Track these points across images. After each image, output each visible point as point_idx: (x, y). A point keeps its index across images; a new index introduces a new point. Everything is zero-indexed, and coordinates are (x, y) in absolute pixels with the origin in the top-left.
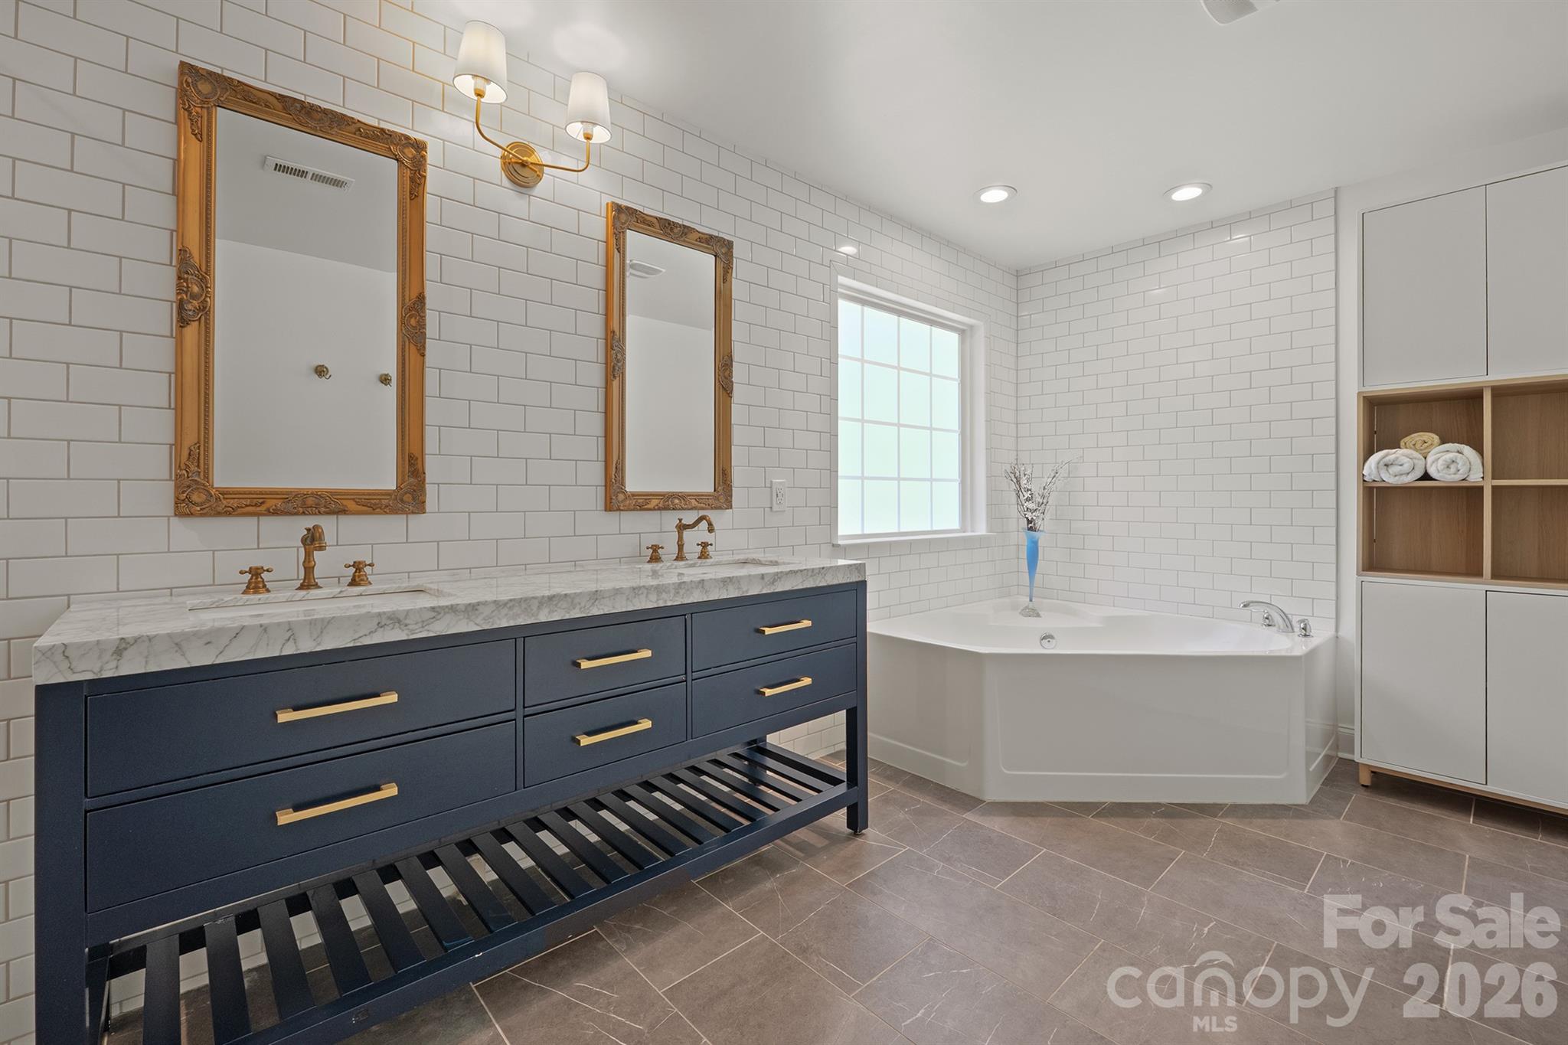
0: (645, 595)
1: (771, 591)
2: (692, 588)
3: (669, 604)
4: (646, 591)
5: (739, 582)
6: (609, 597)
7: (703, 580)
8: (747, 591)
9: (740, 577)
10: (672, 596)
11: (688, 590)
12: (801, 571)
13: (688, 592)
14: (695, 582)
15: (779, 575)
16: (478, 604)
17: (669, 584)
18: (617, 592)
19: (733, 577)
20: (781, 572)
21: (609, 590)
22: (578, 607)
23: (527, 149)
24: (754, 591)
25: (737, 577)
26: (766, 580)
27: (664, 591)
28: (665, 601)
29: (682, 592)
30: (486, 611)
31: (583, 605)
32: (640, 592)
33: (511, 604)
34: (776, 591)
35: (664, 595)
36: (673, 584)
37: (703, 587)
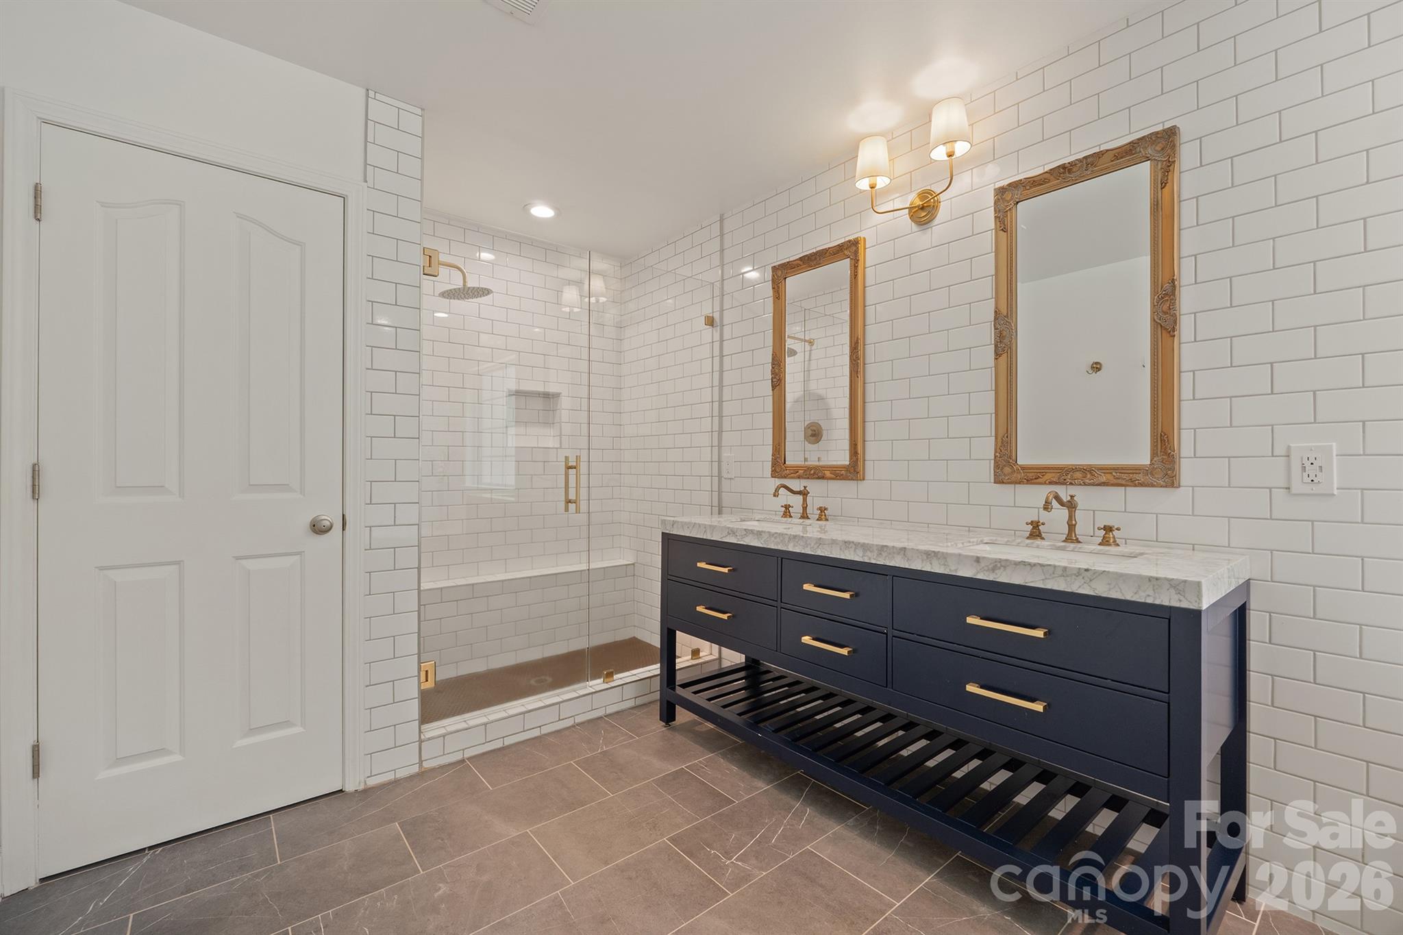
0: (853, 549)
1: (991, 578)
2: (894, 553)
3: (873, 562)
4: (854, 546)
5: (945, 558)
6: (829, 544)
7: (905, 548)
8: (956, 570)
9: (947, 553)
10: (875, 555)
11: (890, 554)
12: (1042, 565)
13: (890, 556)
14: (896, 548)
15: (1003, 564)
16: (762, 531)
17: (873, 545)
18: (834, 542)
19: (939, 552)
20: (1007, 560)
21: (828, 539)
22: (809, 547)
23: (929, 192)
24: (966, 572)
25: (943, 553)
26: (983, 564)
27: (869, 550)
28: (870, 559)
29: (884, 554)
30: (765, 536)
31: (812, 544)
32: (850, 546)
33: (775, 535)
34: (997, 580)
35: (869, 554)
36: (877, 545)
37: (904, 554)
